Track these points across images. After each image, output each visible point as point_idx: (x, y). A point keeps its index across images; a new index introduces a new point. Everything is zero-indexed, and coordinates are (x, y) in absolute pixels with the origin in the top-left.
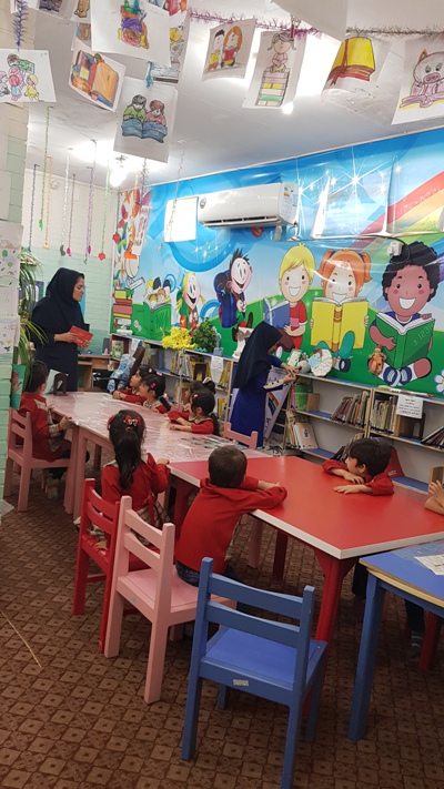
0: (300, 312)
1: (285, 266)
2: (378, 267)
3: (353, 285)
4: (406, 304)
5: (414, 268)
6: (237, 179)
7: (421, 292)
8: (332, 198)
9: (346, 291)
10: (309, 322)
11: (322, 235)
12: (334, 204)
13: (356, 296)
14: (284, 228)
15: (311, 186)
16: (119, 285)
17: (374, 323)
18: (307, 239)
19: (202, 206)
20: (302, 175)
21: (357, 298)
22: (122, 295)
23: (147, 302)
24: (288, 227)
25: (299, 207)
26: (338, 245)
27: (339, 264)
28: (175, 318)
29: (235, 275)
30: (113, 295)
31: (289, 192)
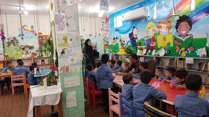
0: (154, 39)
1: (147, 28)
2: (174, 24)
3: (167, 30)
4: (184, 32)
5: (184, 22)
6: (131, 8)
7: (187, 28)
8: (157, 8)
9: (166, 32)
10: (157, 42)
11: (156, 18)
12: (158, 9)
13: (169, 32)
14: (146, 18)
15: (151, 6)
16: (105, 41)
17: (175, 39)
18: (152, 20)
19: (123, 17)
20: (148, 4)
21: (169, 33)
22: (106, 43)
23: (112, 44)
24: (147, 18)
25: (149, 12)
26: (161, 20)
27: (162, 25)
28: (120, 47)
29: (134, 33)
30: (104, 44)
31: (145, 9)
